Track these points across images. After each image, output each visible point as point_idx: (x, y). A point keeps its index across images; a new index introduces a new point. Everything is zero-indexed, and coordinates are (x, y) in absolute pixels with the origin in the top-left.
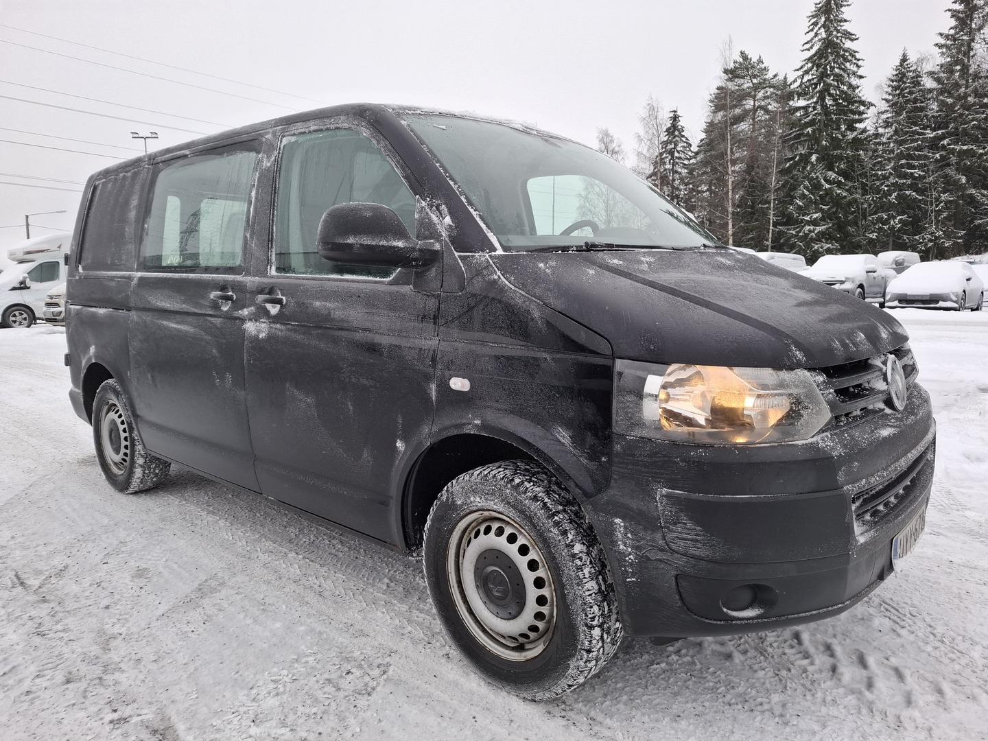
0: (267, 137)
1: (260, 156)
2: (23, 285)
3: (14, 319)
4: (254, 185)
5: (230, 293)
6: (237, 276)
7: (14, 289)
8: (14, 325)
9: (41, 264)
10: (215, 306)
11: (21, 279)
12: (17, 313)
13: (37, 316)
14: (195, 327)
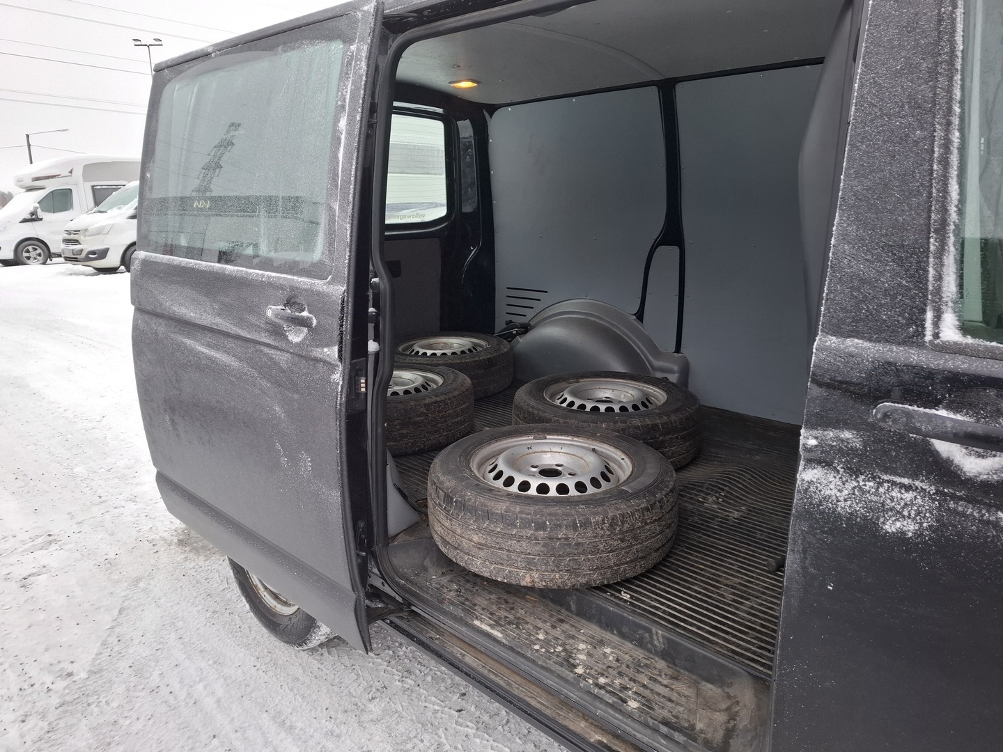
0: (366, 8)
1: (353, 48)
2: (34, 217)
3: (27, 255)
4: (343, 107)
5: (305, 314)
6: (317, 281)
7: (25, 221)
8: (28, 262)
9: (52, 192)
10: (276, 331)
11: (32, 209)
12: (30, 248)
13: (52, 250)
14: (240, 359)
